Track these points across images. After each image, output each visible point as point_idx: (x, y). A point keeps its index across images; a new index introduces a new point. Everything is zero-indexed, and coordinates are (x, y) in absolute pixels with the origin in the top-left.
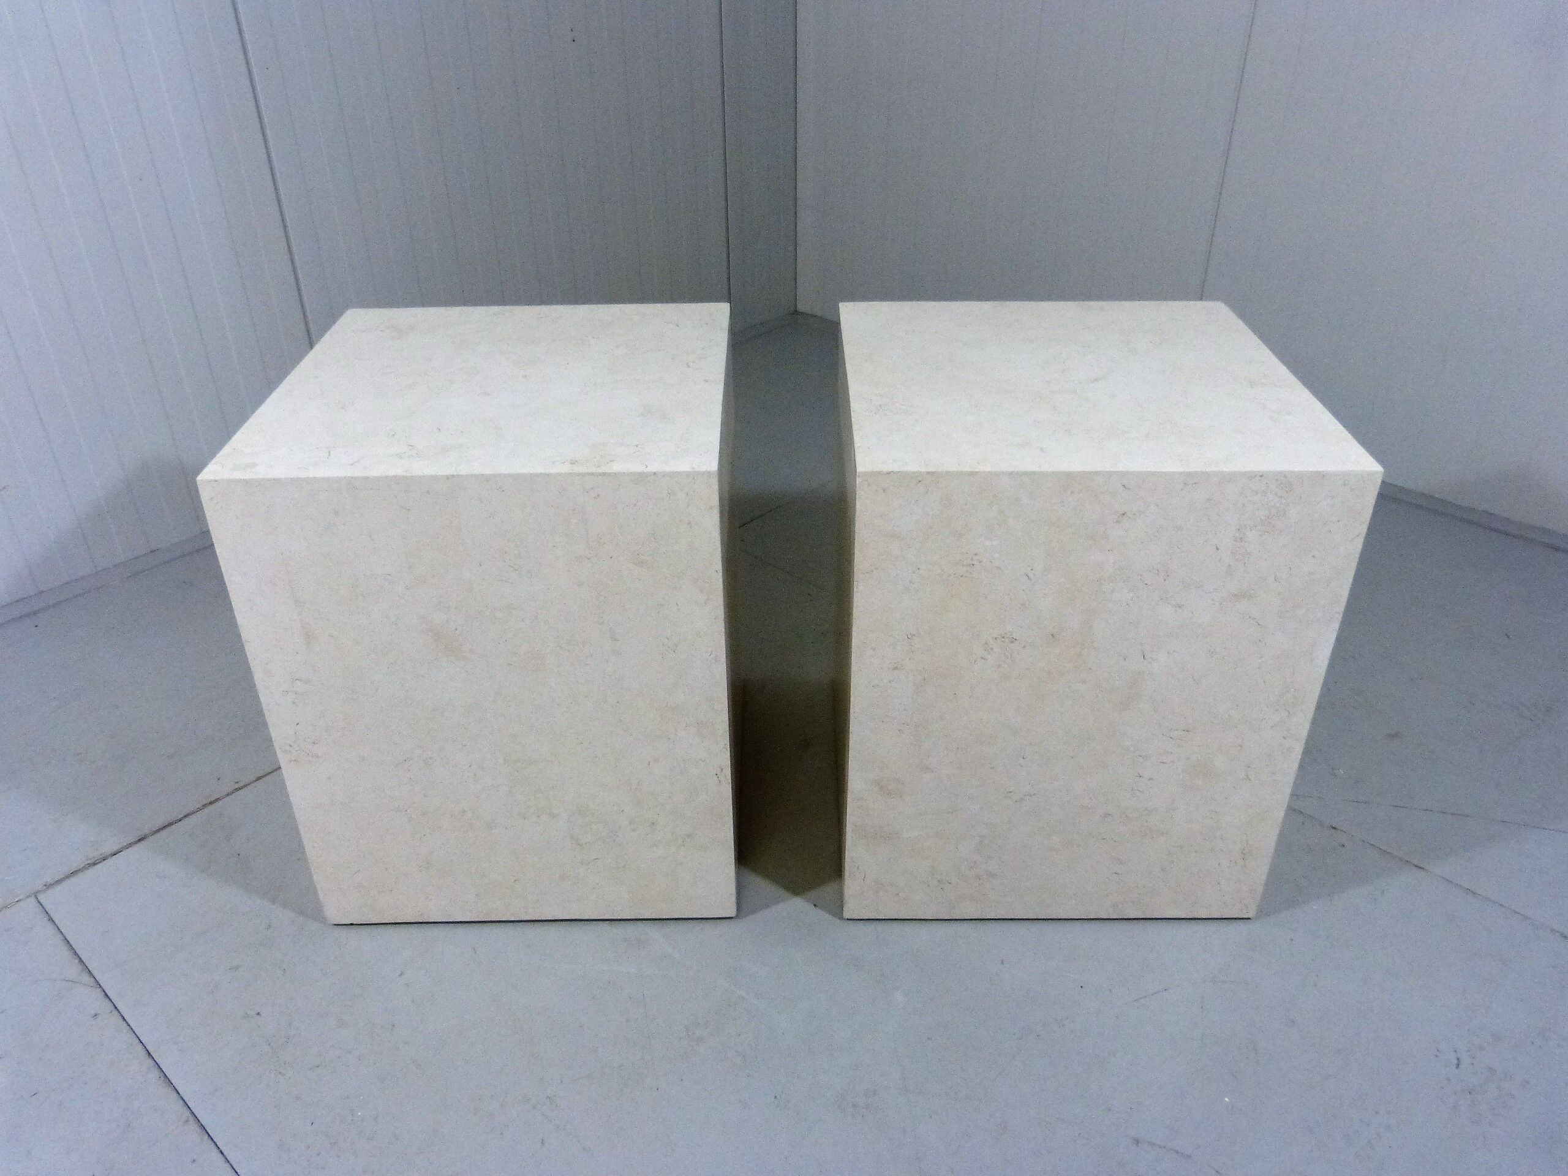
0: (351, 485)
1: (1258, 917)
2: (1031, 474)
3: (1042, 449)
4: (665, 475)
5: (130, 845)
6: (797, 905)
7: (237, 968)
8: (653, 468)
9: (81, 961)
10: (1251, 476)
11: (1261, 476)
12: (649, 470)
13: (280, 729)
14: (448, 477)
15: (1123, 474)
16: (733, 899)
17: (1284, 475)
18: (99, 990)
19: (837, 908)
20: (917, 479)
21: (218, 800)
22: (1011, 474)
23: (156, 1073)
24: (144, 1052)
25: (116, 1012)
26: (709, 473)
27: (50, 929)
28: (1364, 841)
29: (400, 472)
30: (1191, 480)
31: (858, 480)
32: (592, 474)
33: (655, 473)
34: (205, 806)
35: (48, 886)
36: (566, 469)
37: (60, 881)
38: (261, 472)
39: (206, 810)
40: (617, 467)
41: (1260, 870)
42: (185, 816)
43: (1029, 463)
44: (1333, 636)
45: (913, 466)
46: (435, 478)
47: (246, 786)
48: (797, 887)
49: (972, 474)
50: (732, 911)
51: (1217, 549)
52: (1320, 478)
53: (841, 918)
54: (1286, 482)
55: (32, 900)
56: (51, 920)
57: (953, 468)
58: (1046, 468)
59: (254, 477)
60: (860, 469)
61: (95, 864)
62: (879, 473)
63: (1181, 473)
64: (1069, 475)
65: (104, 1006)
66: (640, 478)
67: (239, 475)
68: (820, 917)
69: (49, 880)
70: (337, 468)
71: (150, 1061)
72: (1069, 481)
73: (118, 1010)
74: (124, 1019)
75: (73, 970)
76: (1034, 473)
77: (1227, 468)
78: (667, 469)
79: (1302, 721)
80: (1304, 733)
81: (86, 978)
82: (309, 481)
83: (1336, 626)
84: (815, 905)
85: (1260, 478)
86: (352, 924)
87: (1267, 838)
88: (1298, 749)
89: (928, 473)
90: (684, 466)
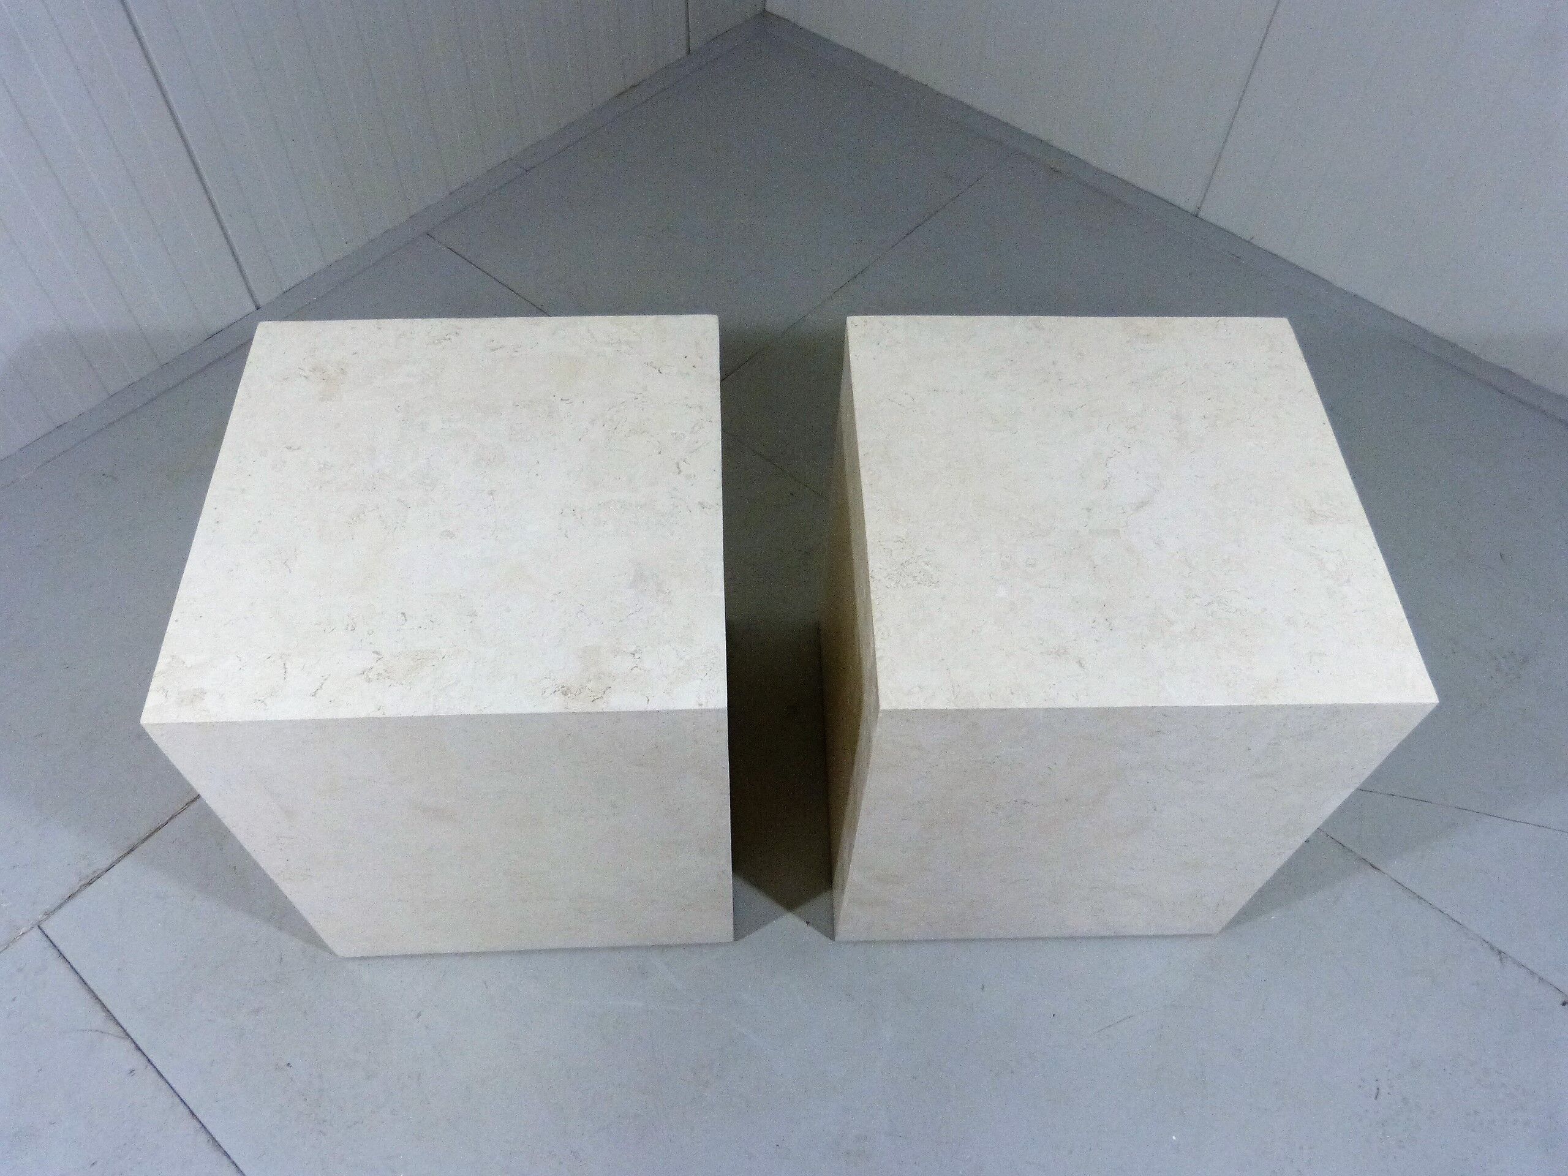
0: (319, 725)
1: (1220, 933)
4: (669, 712)
5: (122, 857)
6: (789, 923)
8: (655, 702)
9: (103, 1005)
10: (1300, 707)
12: (651, 707)
17: (1334, 706)
18: (129, 1041)
19: (829, 932)
20: (944, 714)
25: (149, 1065)
27: (63, 968)
30: (1236, 711)
32: (589, 713)
33: (658, 712)
34: (188, 804)
35: (48, 914)
37: (59, 907)
38: (213, 709)
39: (190, 810)
40: (615, 702)
42: (172, 818)
43: (1066, 690)
48: (790, 902)
53: (834, 940)
54: (1335, 711)
55: (37, 931)
58: (1084, 700)
60: (884, 705)
61: (90, 883)
63: (1227, 707)
64: (1108, 710)
65: (138, 1060)
66: (643, 715)
67: (188, 715)
68: (811, 935)
69: (48, 907)
70: (298, 701)
71: (195, 1122)
72: (1107, 713)
73: (152, 1064)
74: (161, 1076)
75: (98, 1019)
78: (672, 705)
81: (112, 1026)
84: (808, 923)
85: (1308, 708)
86: (362, 957)
89: (957, 710)
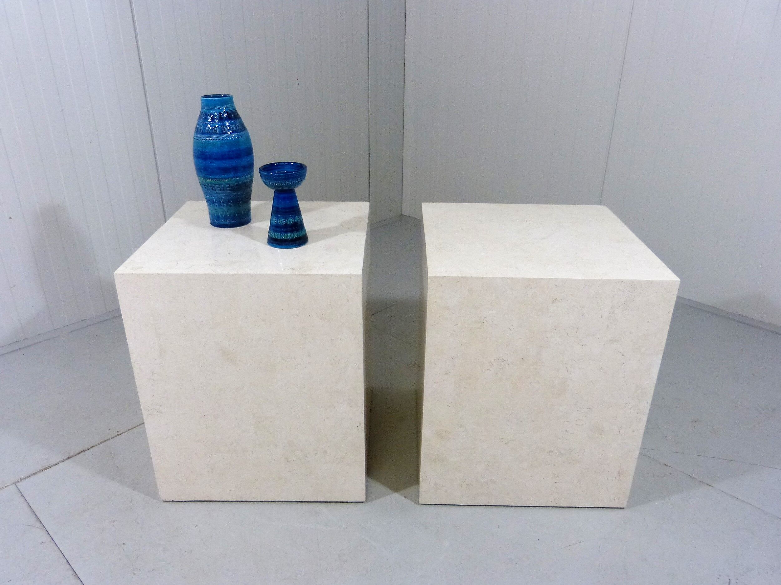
0: (188, 278)
1: (628, 507)
2: (512, 279)
3: (516, 268)
4: (336, 276)
5: (64, 461)
6: (395, 498)
7: (114, 521)
8: (331, 272)
9: (36, 516)
10: (617, 282)
11: (622, 282)
12: (329, 273)
13: (144, 399)
14: (233, 275)
15: (556, 280)
16: (364, 492)
17: (633, 282)
18: (44, 530)
19: (416, 499)
20: (457, 280)
21: (108, 439)
22: (502, 279)
23: (71, 572)
24: (65, 561)
25: (52, 541)
26: (358, 276)
27: (21, 500)
28: (681, 472)
29: (210, 272)
30: (589, 283)
31: (429, 280)
32: (302, 275)
33: (332, 275)
34: (102, 442)
35: (22, 479)
36: (289, 272)
37: (28, 477)
38: (145, 271)
39: (102, 445)
40: (314, 272)
41: (628, 482)
42: (92, 447)
43: (511, 274)
44: (659, 362)
45: (455, 273)
46: (228, 275)
47: (122, 433)
48: (396, 488)
49: (483, 278)
50: (363, 499)
51: (602, 317)
52: (650, 283)
53: (418, 503)
54: (634, 285)
55: (14, 485)
56: (22, 495)
57: (474, 276)
58: (518, 276)
59: (142, 273)
60: (430, 274)
61: (46, 469)
62: (439, 277)
63: (582, 280)
64: (529, 280)
65: (46, 538)
66: (325, 277)
67: (133, 272)
68: (408, 502)
69: (23, 477)
70: (181, 269)
71: (69, 566)
72: (529, 283)
73: (53, 540)
74: (56, 545)
75: (32, 521)
76: (512, 278)
77: (605, 278)
78: (338, 273)
79: (646, 405)
80: (647, 411)
81: (38, 524)
82: (167, 275)
83: (660, 357)
84: (405, 497)
85: (621, 283)
86: (173, 501)
87: (631, 466)
88: (645, 418)
89: (462, 277)
90: (346, 272)
